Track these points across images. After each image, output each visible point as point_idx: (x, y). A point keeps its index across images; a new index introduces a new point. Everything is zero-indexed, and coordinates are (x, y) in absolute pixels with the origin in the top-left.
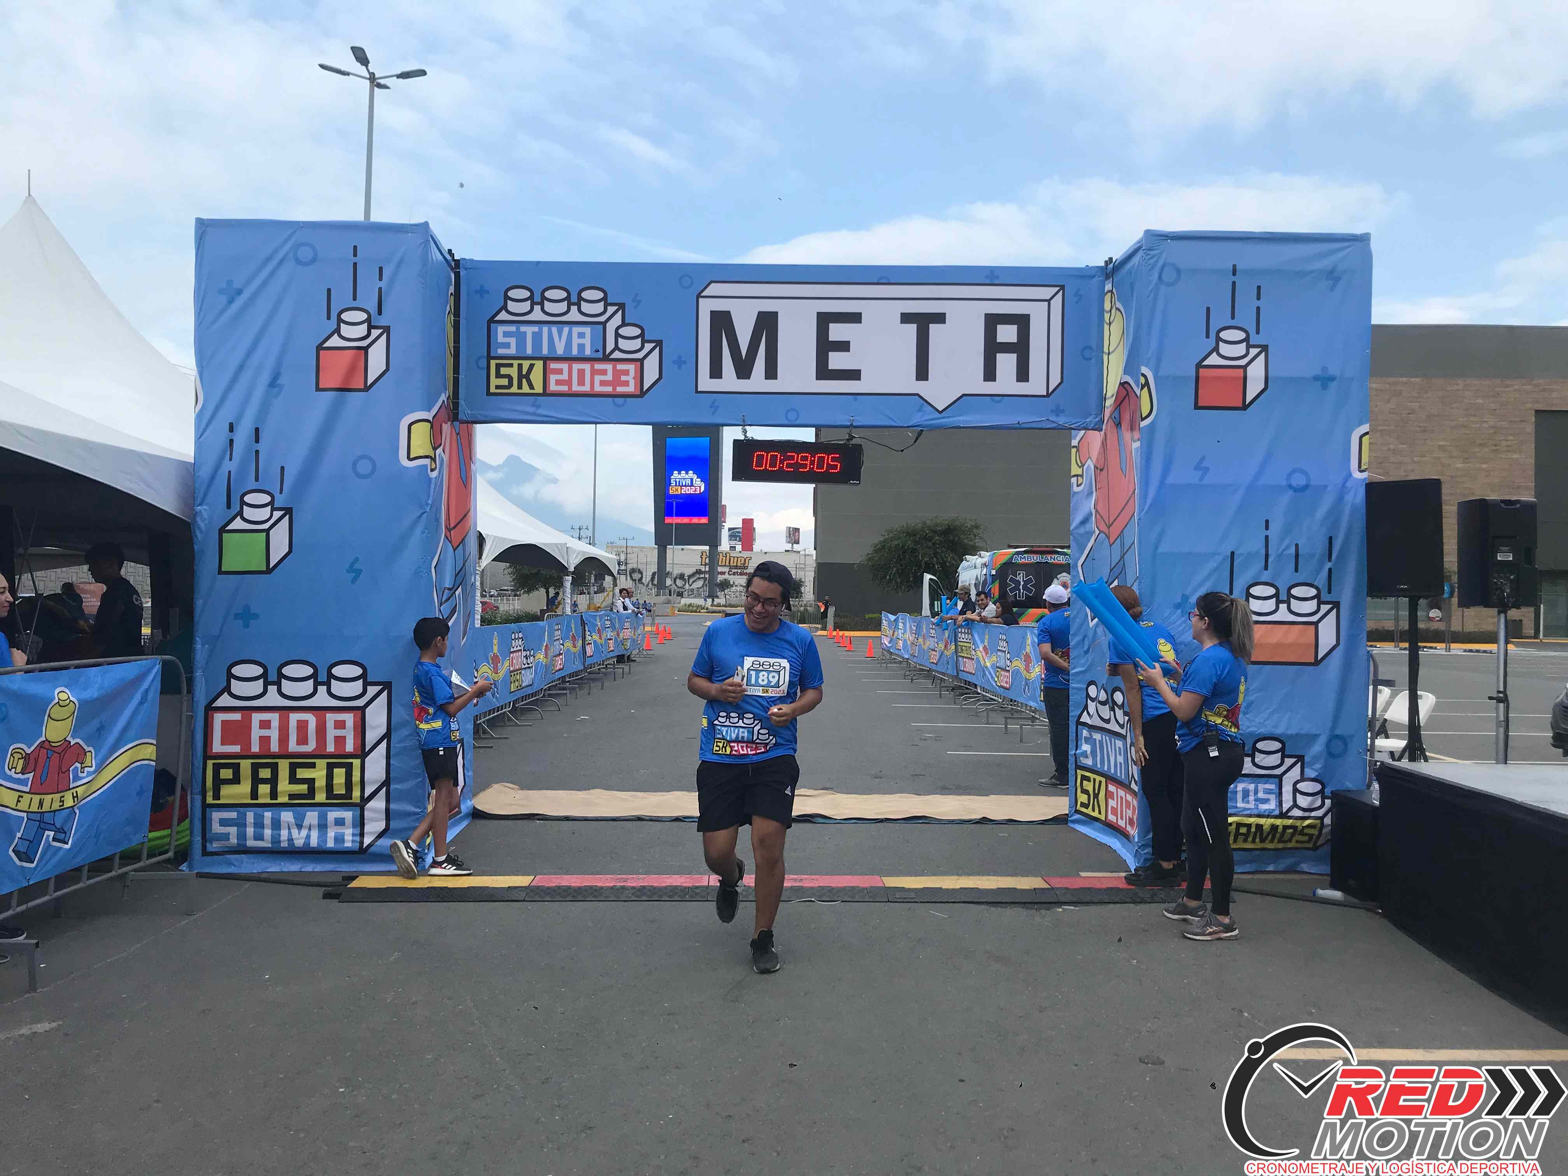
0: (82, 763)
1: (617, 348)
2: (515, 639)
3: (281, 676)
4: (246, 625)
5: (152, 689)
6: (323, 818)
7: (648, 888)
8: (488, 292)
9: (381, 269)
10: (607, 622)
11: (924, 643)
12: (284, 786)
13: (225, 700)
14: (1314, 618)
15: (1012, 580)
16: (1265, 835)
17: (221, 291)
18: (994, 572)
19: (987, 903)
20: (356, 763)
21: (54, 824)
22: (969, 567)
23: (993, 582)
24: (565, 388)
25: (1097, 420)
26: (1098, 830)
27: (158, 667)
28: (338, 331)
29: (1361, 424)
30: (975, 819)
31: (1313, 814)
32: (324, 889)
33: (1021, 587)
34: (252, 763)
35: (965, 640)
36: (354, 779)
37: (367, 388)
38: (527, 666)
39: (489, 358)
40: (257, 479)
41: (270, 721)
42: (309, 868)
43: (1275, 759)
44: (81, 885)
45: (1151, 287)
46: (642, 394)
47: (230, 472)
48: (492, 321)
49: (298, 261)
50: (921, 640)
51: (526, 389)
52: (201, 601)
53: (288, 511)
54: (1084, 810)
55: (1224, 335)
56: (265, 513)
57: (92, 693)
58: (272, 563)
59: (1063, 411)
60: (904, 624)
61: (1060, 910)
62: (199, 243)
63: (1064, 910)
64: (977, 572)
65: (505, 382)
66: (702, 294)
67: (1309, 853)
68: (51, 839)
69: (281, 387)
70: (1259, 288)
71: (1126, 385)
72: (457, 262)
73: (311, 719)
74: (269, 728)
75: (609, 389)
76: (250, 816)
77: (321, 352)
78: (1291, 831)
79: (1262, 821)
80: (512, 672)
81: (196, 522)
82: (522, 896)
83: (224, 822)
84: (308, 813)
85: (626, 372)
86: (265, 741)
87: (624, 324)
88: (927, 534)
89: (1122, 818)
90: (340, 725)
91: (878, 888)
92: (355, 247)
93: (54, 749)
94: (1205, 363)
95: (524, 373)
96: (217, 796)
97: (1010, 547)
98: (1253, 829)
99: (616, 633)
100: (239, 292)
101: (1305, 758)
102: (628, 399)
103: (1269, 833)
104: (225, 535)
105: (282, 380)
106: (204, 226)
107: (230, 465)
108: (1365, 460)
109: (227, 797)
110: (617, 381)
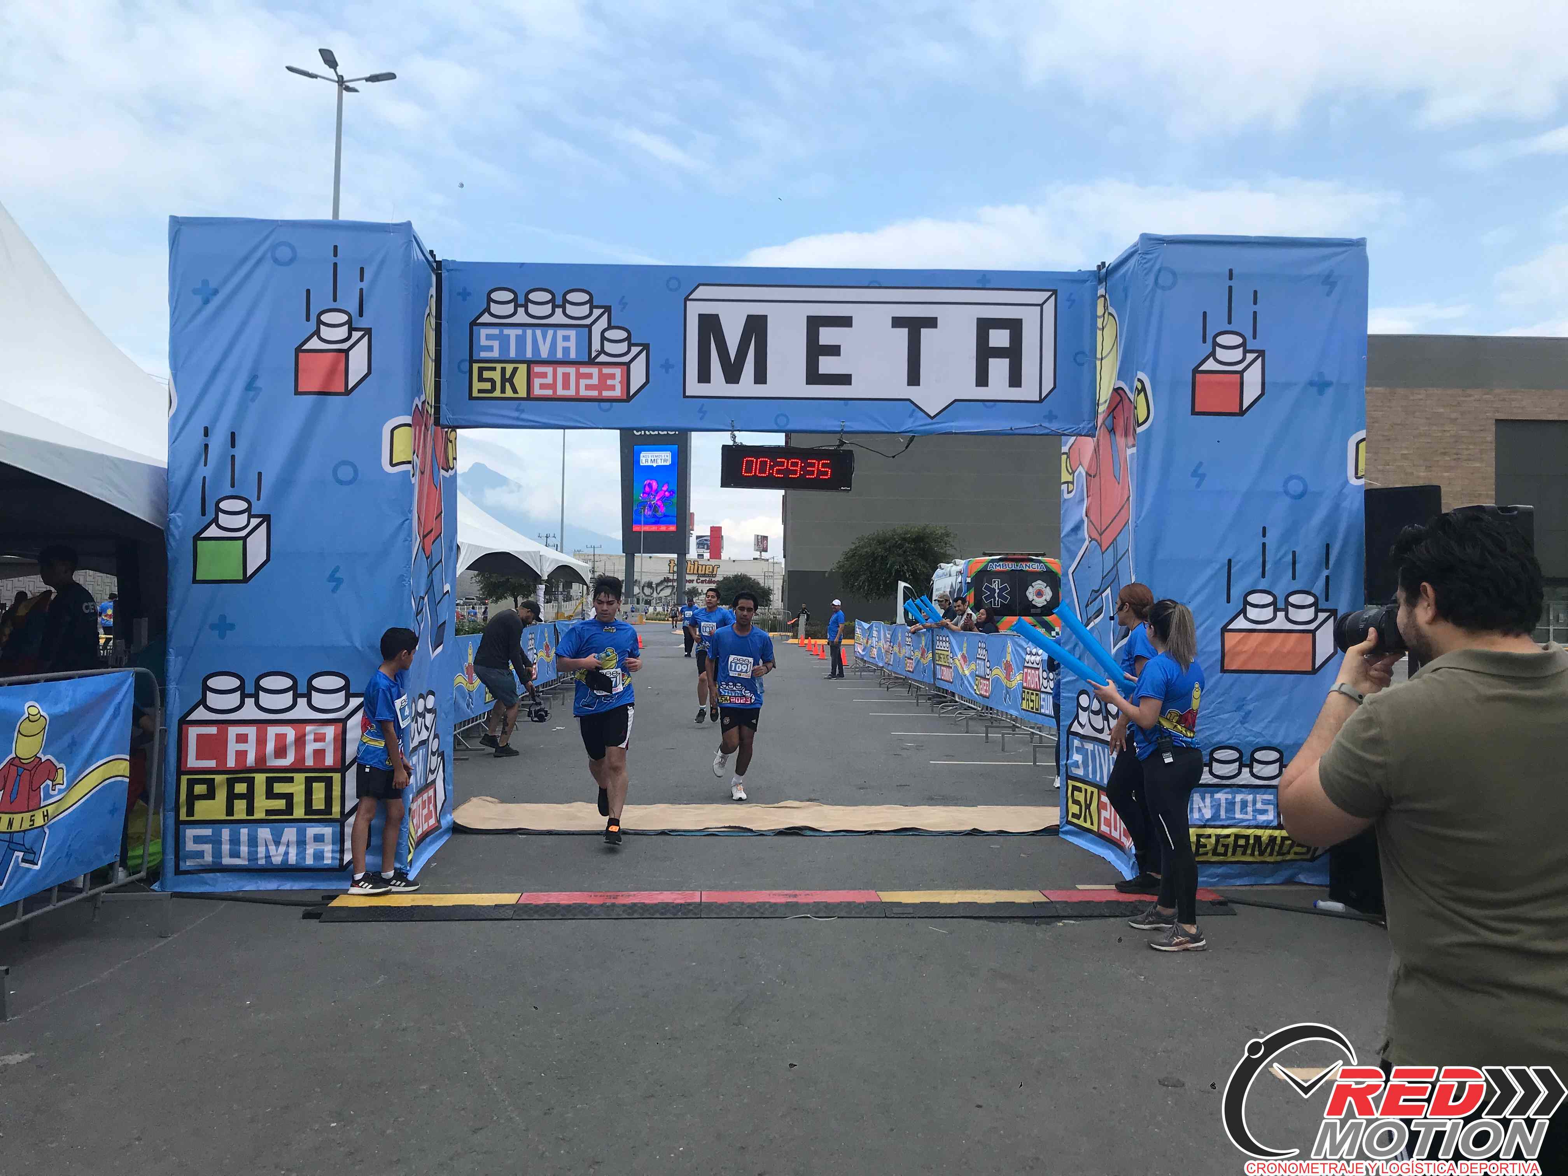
0: (53, 781)
1: (602, 351)
3: (259, 688)
4: (222, 636)
5: (126, 701)
6: (301, 834)
7: (639, 905)
8: (469, 294)
9: (362, 269)
11: (900, 652)
12: (261, 802)
13: (200, 714)
14: (1312, 626)
15: (987, 588)
16: (1264, 846)
17: (195, 291)
18: (969, 580)
19: (986, 918)
20: (337, 777)
21: (24, 845)
22: (945, 575)
23: (968, 590)
24: (549, 392)
25: (1090, 426)
26: (1092, 841)
27: (131, 680)
28: (317, 333)
29: (1357, 431)
30: (966, 831)
32: (304, 908)
33: (996, 595)
34: (228, 779)
35: (943, 648)
36: (334, 793)
37: (348, 392)
39: (472, 361)
40: (233, 486)
41: (246, 735)
42: (287, 886)
43: (1273, 770)
44: (50, 908)
45: (1147, 292)
46: (629, 398)
47: (204, 478)
48: (474, 323)
49: (276, 261)
50: (896, 649)
51: (509, 393)
52: (175, 611)
53: (266, 519)
54: (1075, 821)
55: (1221, 340)
56: (242, 520)
57: (63, 707)
58: (249, 572)
59: (1056, 417)
60: (879, 632)
61: (1061, 924)
62: (174, 242)
63: (1065, 925)
64: (952, 580)
65: (487, 386)
66: (691, 297)
67: (1307, 864)
68: (20, 860)
69: (258, 390)
70: (1255, 292)
71: (1120, 391)
72: (439, 263)
73: (290, 733)
74: (246, 741)
75: (595, 393)
76: (226, 833)
77: (300, 354)
79: (1259, 832)
81: (168, 528)
82: (510, 913)
83: (198, 840)
84: (286, 829)
85: (613, 376)
86: (241, 755)
87: (610, 327)
88: (897, 542)
89: (1116, 830)
90: (319, 738)
91: (875, 903)
92: (336, 247)
93: (23, 766)
94: (1200, 369)
95: (508, 376)
96: (190, 812)
97: (985, 554)
98: (1252, 841)
100: (216, 292)
102: (614, 404)
103: (1268, 845)
104: (199, 542)
105: (259, 383)
106: (179, 224)
107: (205, 471)
108: (1361, 465)
109: (202, 813)
110: (603, 384)
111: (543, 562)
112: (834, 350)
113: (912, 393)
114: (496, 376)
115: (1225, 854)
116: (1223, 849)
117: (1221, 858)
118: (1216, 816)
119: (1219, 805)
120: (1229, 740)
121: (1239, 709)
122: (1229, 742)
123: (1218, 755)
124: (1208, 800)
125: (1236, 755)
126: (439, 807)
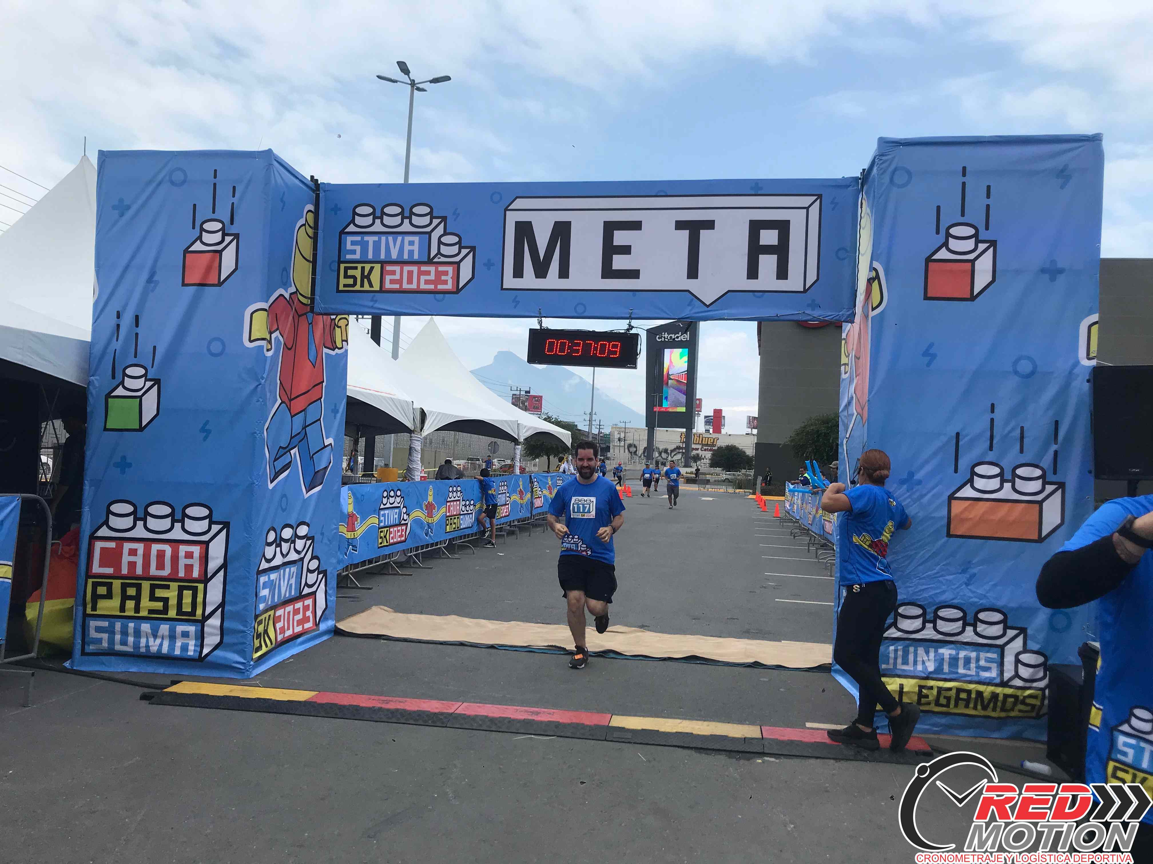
1: (439, 253)
2: (453, 492)
3: (147, 514)
4: (123, 472)
6: (173, 630)
7: (401, 711)
8: (340, 209)
9: (234, 188)
12: (146, 603)
13: (104, 532)
14: (1039, 498)
16: (986, 702)
17: (114, 207)
19: (694, 748)
20: (201, 586)
24: (397, 286)
25: (848, 313)
27: (15, 503)
28: (200, 238)
29: (1090, 314)
30: (748, 663)
31: (1035, 685)
34: (121, 583)
36: (198, 599)
37: (220, 284)
38: (466, 512)
39: (340, 262)
40: (135, 357)
41: (136, 550)
42: (161, 670)
43: (996, 630)
45: (882, 189)
46: (458, 290)
47: (116, 350)
48: (343, 232)
49: (172, 183)
51: (367, 287)
53: (157, 382)
55: (953, 231)
56: (140, 383)
58: (144, 424)
59: (818, 305)
61: (760, 761)
62: (101, 169)
63: (764, 761)
65: (350, 281)
66: (509, 208)
67: (1033, 722)
69: (157, 283)
70: (989, 187)
72: (318, 186)
73: (168, 549)
74: (136, 555)
75: (432, 287)
76: (118, 626)
77: (187, 255)
78: (1012, 700)
79: (981, 688)
81: (89, 388)
83: (99, 630)
84: (162, 625)
85: (446, 273)
86: (132, 565)
87: (445, 233)
90: (189, 555)
92: (215, 171)
94: (933, 258)
95: (366, 274)
96: (94, 608)
98: (973, 696)
100: (129, 207)
101: (1028, 631)
102: (447, 295)
103: (990, 701)
104: (110, 400)
105: (156, 279)
106: (104, 157)
107: (116, 345)
108: (1094, 347)
109: (102, 609)
110: (438, 280)
111: (520, 427)
112: (626, 250)
113: (692, 285)
114: (357, 273)
115: (947, 705)
116: (946, 700)
117: (944, 709)
118: (939, 669)
119: (943, 659)
120: (953, 599)
121: (964, 571)
122: (954, 601)
123: (942, 613)
124: (932, 655)
125: (960, 614)
126: (319, 613)
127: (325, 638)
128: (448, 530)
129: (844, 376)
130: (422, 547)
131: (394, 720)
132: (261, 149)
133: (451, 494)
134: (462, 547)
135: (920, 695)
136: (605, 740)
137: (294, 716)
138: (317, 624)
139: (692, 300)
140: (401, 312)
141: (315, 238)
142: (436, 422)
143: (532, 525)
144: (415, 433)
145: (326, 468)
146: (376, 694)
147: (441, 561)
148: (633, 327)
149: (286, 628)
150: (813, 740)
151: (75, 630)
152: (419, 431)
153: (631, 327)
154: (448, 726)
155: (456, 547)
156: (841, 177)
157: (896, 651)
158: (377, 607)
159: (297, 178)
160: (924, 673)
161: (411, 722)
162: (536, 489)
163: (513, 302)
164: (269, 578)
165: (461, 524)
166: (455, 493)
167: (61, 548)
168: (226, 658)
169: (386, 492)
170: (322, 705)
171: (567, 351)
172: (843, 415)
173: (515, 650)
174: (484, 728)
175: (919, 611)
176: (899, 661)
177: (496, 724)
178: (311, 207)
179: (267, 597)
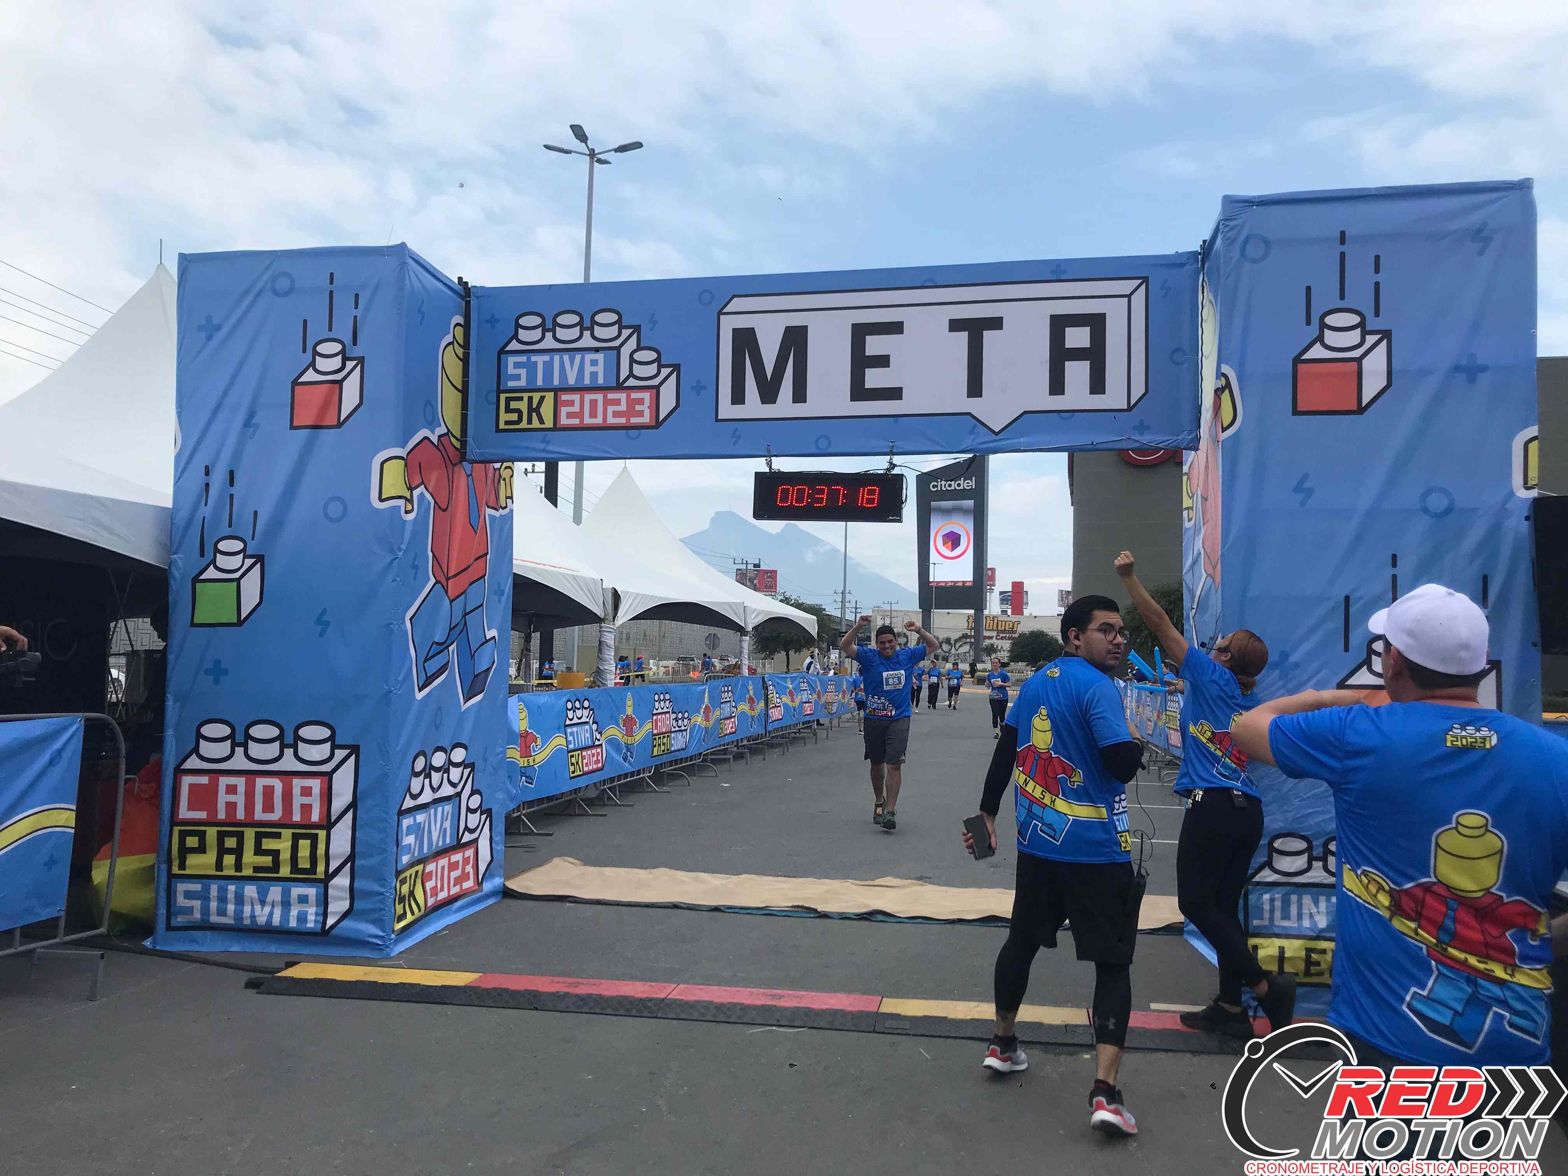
1: (631, 375)
2: (659, 701)
3: (248, 737)
4: (217, 681)
6: (286, 894)
7: (595, 996)
8: (498, 321)
9: (357, 296)
10: (802, 685)
12: (249, 857)
13: (193, 763)
17: (200, 328)
20: (322, 834)
24: (576, 421)
25: (1190, 437)
27: (76, 726)
28: (313, 364)
29: (1526, 427)
34: (218, 831)
36: (318, 852)
37: (340, 425)
38: (677, 729)
39: (499, 391)
40: (230, 526)
41: (236, 786)
42: (272, 949)
45: (1231, 266)
46: (657, 424)
47: (204, 518)
48: (502, 351)
49: (275, 292)
51: (536, 424)
53: (260, 559)
55: (1330, 320)
56: (237, 561)
58: (243, 615)
59: (1148, 428)
62: (182, 277)
65: (514, 417)
66: (724, 311)
69: (257, 426)
70: (1377, 258)
72: (469, 290)
73: (277, 784)
74: (236, 793)
75: (622, 421)
76: (214, 889)
77: (297, 388)
80: (653, 736)
81: (171, 570)
83: (188, 895)
84: (272, 888)
85: (641, 401)
86: (231, 807)
87: (639, 348)
90: (306, 791)
92: (332, 275)
94: (1303, 357)
95: (534, 406)
96: (182, 866)
99: (815, 696)
100: (219, 328)
102: (642, 431)
104: (198, 585)
105: (255, 420)
106: (186, 262)
107: (206, 511)
108: (1533, 473)
109: (192, 867)
110: (631, 411)
111: (748, 613)
112: (883, 361)
113: (973, 406)
114: (523, 406)
124: (1323, 905)
126: (482, 868)
127: (490, 902)
128: (655, 753)
129: (1187, 525)
130: (619, 777)
131: (585, 1009)
132: (391, 244)
133: (657, 704)
134: (673, 777)
135: (1309, 962)
136: (874, 1032)
137: (451, 1006)
138: (479, 883)
139: (975, 427)
140: (583, 456)
141: (465, 360)
142: (633, 607)
143: (768, 745)
144: (606, 621)
145: (488, 670)
146: (562, 974)
147: (645, 795)
148: (895, 466)
149: (439, 887)
150: (1161, 1027)
151: (156, 898)
152: (612, 619)
153: (893, 466)
154: (659, 1016)
155: (666, 777)
156: (1173, 253)
157: (1272, 900)
158: (559, 858)
159: (442, 281)
160: (1312, 930)
161: (609, 1011)
162: (772, 695)
163: (732, 437)
164: (415, 819)
165: (672, 745)
166: (662, 703)
167: (137, 785)
168: (357, 931)
169: (569, 703)
170: (488, 992)
171: (807, 500)
172: (1187, 578)
173: (748, 914)
174: (708, 1018)
175: (1303, 845)
176: (1278, 914)
177: (724, 1013)
178: (459, 319)
179: (413, 847)
